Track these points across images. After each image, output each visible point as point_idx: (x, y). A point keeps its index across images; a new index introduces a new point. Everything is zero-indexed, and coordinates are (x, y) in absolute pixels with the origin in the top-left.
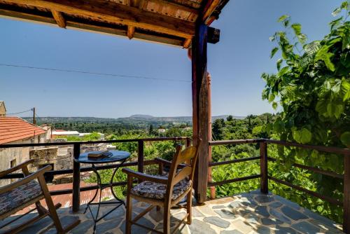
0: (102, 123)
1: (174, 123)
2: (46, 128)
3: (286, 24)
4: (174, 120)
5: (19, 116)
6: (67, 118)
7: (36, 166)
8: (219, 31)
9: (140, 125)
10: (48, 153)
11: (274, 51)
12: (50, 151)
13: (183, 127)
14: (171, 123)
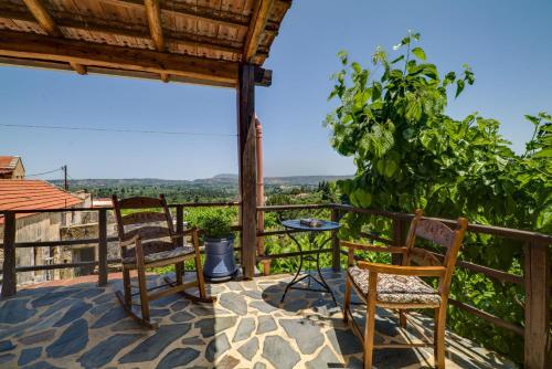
0: (171, 187)
1: (282, 187)
2: (83, 196)
3: (344, 62)
4: (280, 182)
5: (44, 178)
6: (117, 181)
7: (69, 249)
8: (271, 72)
9: (228, 191)
10: (86, 232)
11: (332, 94)
12: (89, 229)
13: (295, 192)
14: (277, 187)
